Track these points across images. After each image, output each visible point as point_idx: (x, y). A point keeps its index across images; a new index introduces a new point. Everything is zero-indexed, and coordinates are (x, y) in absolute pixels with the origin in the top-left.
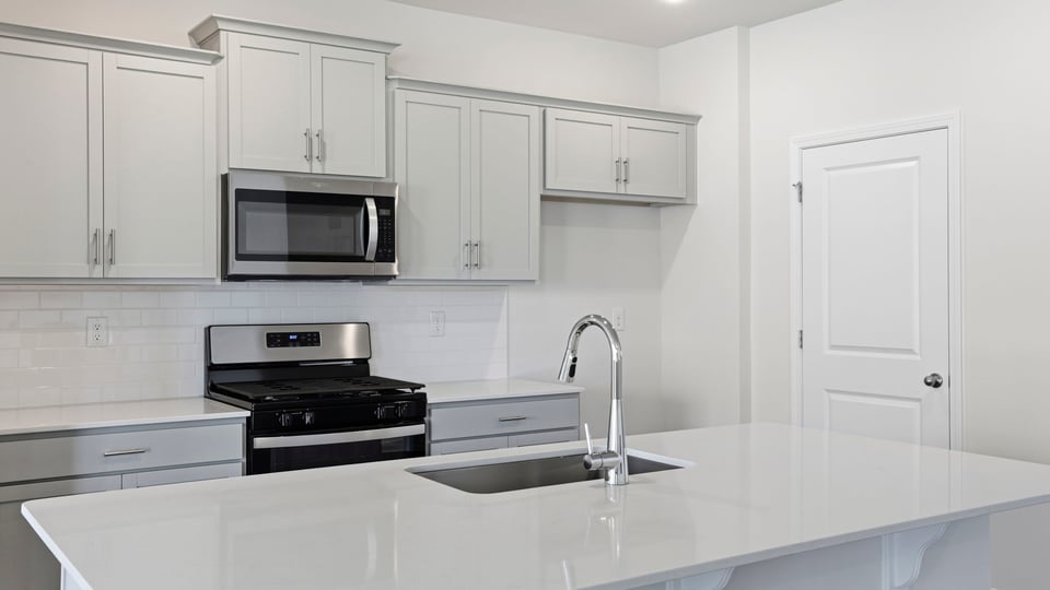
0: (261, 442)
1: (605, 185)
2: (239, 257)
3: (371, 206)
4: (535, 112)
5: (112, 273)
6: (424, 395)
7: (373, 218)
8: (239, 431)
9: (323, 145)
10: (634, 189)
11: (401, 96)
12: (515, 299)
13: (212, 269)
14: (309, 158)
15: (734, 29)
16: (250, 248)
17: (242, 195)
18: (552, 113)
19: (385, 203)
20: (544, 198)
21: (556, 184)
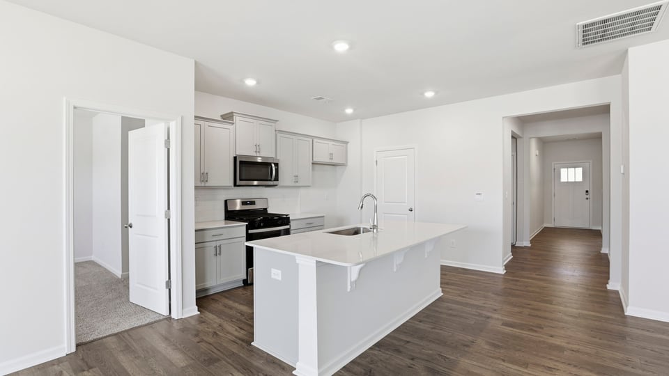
0: (250, 231)
1: (327, 160)
2: (241, 180)
3: (273, 165)
4: (311, 140)
5: (206, 185)
6: (289, 218)
7: (274, 169)
8: (245, 228)
9: (259, 149)
10: (334, 161)
11: (279, 135)
12: (302, 191)
13: (232, 183)
14: (256, 152)
15: (359, 120)
16: (243, 178)
17: (241, 162)
18: (315, 140)
19: (276, 165)
20: (313, 164)
21: (316, 159)
